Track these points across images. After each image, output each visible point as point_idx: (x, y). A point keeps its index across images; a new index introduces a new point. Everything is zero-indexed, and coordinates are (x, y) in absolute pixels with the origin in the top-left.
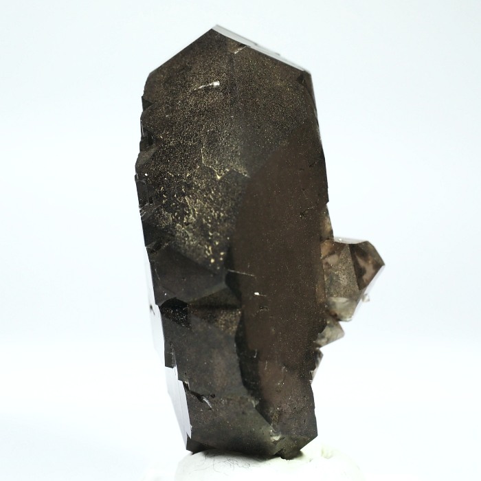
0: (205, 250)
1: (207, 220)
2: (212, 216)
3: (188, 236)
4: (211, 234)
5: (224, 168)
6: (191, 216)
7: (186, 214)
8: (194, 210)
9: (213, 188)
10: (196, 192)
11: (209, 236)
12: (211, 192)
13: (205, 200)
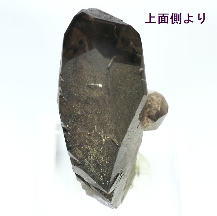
0: (99, 177)
1: (100, 162)
2: (102, 161)
3: (91, 167)
4: (102, 170)
5: (107, 137)
6: (92, 157)
7: (89, 155)
8: (93, 155)
9: (102, 147)
10: (93, 145)
11: (101, 170)
12: (101, 148)
13: (98, 151)
